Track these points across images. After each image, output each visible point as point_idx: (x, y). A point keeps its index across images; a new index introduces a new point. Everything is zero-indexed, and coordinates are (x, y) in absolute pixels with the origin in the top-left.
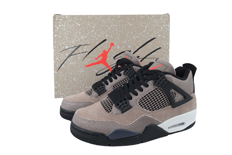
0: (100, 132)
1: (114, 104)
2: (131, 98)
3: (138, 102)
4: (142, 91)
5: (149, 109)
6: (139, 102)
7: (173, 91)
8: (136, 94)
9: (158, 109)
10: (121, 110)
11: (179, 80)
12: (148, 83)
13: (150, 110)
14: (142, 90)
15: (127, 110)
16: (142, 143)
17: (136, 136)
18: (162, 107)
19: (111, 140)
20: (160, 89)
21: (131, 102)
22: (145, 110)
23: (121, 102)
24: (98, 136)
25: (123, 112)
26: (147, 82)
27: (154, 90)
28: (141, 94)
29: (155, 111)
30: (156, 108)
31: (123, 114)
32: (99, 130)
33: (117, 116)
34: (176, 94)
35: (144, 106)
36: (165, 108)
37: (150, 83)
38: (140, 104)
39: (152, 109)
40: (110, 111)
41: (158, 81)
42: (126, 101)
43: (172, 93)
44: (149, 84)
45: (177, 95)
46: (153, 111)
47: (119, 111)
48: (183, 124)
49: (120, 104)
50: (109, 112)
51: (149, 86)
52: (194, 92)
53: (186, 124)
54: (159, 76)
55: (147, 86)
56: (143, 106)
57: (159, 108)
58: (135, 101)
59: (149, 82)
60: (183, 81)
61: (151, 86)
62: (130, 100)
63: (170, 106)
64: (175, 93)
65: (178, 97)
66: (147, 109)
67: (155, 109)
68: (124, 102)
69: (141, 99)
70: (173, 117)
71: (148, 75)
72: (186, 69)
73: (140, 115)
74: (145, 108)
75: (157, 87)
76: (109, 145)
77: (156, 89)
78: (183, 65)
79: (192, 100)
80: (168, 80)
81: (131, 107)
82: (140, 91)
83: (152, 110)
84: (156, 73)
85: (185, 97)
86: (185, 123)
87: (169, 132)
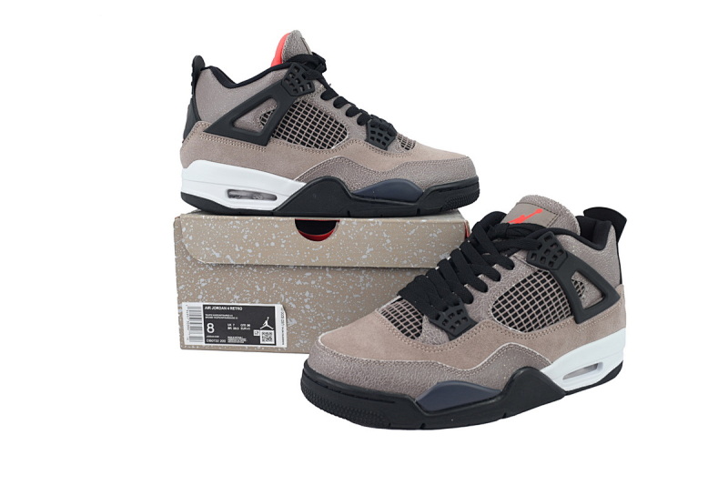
0: (397, 390)
1: (424, 317)
2: (471, 300)
3: (490, 310)
4: (499, 280)
5: (519, 326)
6: (493, 310)
7: (577, 277)
8: (484, 289)
9: (543, 326)
10: (446, 332)
11: (590, 249)
12: (512, 258)
13: (521, 330)
14: (497, 278)
15: (464, 331)
16: (505, 417)
17: (491, 399)
18: (551, 320)
19: (427, 412)
20: (545, 274)
21: (472, 310)
22: (511, 329)
23: (445, 309)
24: (393, 402)
25: (452, 336)
26: (510, 255)
27: (530, 277)
28: (496, 289)
29: (535, 331)
30: (538, 325)
31: (455, 340)
32: (394, 387)
33: (438, 346)
34: (583, 287)
35: (508, 320)
36: (557, 323)
37: (518, 258)
38: (497, 314)
39: (528, 326)
40: (418, 335)
41: (540, 253)
42: (458, 308)
43: (576, 282)
44: (515, 262)
45: (587, 289)
46: (530, 331)
47: (443, 336)
48: (596, 366)
49: (444, 315)
50: (413, 338)
51: (516, 266)
52: (621, 282)
53: (604, 366)
54: (541, 239)
55: (511, 266)
56: (504, 319)
57: (545, 324)
58: (482, 305)
59: (515, 254)
60: (599, 252)
61: (521, 268)
62: (469, 305)
63: (571, 318)
64: (581, 283)
65: (589, 295)
66: (515, 328)
67: (536, 327)
68: (452, 310)
69: (496, 302)
70: (576, 347)
71: (507, 238)
72: (596, 223)
73: (499, 343)
74: (510, 325)
75: (537, 268)
76: (423, 427)
77: (535, 274)
78: (585, 212)
79: (618, 302)
80: (565, 248)
81: (473, 323)
82: (494, 280)
83: (527, 330)
84: (532, 231)
85: (604, 295)
86: (601, 364)
87: (566, 389)
